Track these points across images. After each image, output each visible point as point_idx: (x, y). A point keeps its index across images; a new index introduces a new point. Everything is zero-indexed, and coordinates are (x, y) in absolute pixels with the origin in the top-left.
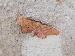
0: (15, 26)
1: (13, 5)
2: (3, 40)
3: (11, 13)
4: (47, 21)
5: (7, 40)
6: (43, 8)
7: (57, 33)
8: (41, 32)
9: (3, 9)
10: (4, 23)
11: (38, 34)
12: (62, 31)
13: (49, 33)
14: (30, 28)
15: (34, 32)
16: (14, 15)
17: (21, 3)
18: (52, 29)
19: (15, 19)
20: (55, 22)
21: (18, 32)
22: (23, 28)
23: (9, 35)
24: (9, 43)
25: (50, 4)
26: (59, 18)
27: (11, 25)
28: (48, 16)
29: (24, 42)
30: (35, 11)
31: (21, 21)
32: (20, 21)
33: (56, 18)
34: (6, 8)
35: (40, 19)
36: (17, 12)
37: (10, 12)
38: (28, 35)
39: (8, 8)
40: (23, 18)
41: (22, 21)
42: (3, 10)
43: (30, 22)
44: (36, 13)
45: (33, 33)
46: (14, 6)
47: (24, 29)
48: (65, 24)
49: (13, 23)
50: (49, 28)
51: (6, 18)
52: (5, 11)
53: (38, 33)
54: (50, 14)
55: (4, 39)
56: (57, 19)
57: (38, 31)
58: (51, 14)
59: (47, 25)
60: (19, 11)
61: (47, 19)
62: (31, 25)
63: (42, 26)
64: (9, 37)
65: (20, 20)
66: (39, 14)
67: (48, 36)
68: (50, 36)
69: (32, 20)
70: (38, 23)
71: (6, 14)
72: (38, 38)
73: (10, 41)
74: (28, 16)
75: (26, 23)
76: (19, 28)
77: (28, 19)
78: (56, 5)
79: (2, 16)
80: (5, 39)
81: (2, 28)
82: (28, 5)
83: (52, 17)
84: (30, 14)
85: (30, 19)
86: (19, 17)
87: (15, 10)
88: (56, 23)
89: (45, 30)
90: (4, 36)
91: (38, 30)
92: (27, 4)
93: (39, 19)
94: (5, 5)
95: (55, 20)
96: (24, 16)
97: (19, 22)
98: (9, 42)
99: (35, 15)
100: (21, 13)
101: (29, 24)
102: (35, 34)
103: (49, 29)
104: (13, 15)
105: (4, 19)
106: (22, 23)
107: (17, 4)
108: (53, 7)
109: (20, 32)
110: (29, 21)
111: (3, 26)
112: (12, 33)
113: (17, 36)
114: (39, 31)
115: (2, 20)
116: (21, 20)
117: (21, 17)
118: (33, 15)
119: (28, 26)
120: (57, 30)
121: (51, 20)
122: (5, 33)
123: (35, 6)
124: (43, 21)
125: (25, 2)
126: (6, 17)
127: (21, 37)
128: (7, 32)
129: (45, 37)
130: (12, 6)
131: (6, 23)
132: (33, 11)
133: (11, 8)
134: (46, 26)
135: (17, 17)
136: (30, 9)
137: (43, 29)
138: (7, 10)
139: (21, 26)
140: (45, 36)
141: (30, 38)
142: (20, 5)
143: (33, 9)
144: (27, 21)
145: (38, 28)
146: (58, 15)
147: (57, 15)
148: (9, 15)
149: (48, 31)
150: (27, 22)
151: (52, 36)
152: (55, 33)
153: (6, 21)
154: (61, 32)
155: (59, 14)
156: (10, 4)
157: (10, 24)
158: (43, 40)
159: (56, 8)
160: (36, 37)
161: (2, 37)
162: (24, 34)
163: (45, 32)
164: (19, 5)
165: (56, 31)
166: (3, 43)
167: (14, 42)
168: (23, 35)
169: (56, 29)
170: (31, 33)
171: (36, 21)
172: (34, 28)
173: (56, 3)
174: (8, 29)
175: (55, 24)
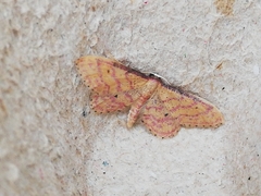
0: (69, 87)
1: (67, 13)
2: (25, 131)
3: (60, 41)
4: (182, 77)
5: (40, 132)
6: (170, 31)
7: (214, 120)
8: (158, 114)
9: (32, 24)
10: (31, 73)
11: (149, 122)
12: (233, 116)
13: (186, 119)
14: (121, 98)
15: (133, 112)
16: (67, 48)
17: (94, 9)
18: (199, 105)
19: (70, 63)
20: (209, 81)
21: (80, 111)
22: (97, 97)
23: (49, 115)
24: (46, 144)
25: (195, 16)
26: (225, 70)
27: (57, 83)
28: (187, 61)
29: (98, 144)
30: (142, 39)
32: (88, 70)
33: (214, 67)
34: (43, 22)
35: (159, 68)
36: (80, 39)
37: (53, 38)
38: (113, 121)
39: (50, 23)
40: (99, 63)
41: (96, 72)
42: (32, 27)
43: (124, 77)
44: (147, 46)
45: (130, 118)
46: (70, 16)
47: (100, 101)
48: (246, 92)
49: (64, 75)
50: (188, 101)
51: (41, 56)
52: (40, 34)
54: (193, 53)
55: (28, 130)
56: (218, 72)
57: (148, 109)
58: (196, 52)
59: (180, 90)
60: (88, 34)
61: (181, 71)
62: (125, 87)
64: (45, 125)
65: (87, 67)
66: (154, 52)
67: (183, 129)
68: (190, 131)
69: (130, 70)
70: (151, 83)
71: (40, 43)
72: (147, 135)
73: (48, 136)
74: (118, 57)
75: (109, 79)
76: (82, 95)
77: (115, 64)
78: (217, 24)
79: (26, 49)
80: (32, 131)
81: (25, 89)
82: (118, 17)
83: (199, 63)
84: (126, 48)
85: (122, 67)
86: (87, 58)
87: (73, 32)
88: (212, 85)
89: (174, 109)
90: (30, 119)
91: (148, 105)
92: (115, 14)
93: (153, 69)
94: (40, 11)
95: (210, 76)
96: (104, 54)
97: (84, 75)
98: (46, 140)
99: (141, 52)
100: (94, 43)
101: (118, 82)
102: (139, 120)
103: (186, 104)
104: (64, 50)
105: (34, 59)
106: (93, 80)
107: (83, 10)
108: (208, 29)
109: (84, 109)
110: (121, 73)
111: (27, 82)
112: (58, 110)
113: (76, 121)
114: (152, 111)
115: (27, 63)
116: (93, 67)
117: (94, 57)
118: (134, 53)
120: (214, 111)
121: (195, 74)
122: (33, 109)
123: (145, 22)
124: (170, 74)
125: (111, 4)
126: (42, 54)
127: (86, 128)
128: (39, 106)
129: (172, 134)
130: (64, 17)
131: (41, 75)
132: (135, 38)
133: (59, 21)
134: (178, 95)
135: (78, 55)
136: (127, 33)
137: (166, 104)
138: (46, 27)
139: (91, 87)
140: (170, 128)
141: (118, 134)
142: (91, 13)
143: (137, 31)
144: (111, 71)
145: (148, 98)
146: (220, 58)
147: (216, 60)
148: (52, 46)
149: (182, 111)
150: (114, 75)
151: (195, 130)
152: (208, 120)
153: (41, 68)
154: (229, 117)
155: (227, 56)
156: (56, 10)
157: (52, 79)
158: (164, 142)
159: (217, 33)
160: (140, 132)
161: (23, 122)
162: (99, 118)
163: (173, 115)
164: (87, 15)
165: (210, 114)
166: (25, 143)
167: (62, 141)
168: (95, 119)
169: (210, 108)
170: (124, 117)
171: (143, 76)
172: (136, 97)
173: (218, 15)
174: (45, 95)
175: (208, 91)
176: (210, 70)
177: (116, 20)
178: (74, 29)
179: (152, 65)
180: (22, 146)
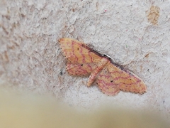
0: (54, 55)
1: (57, 10)
2: (19, 73)
3: (50, 26)
4: (124, 59)
5: (29, 77)
6: (119, 30)
7: (141, 89)
8: (106, 80)
9: (34, 13)
10: (29, 41)
11: (101, 85)
12: (152, 88)
13: (124, 86)
15: (92, 77)
16: (54, 31)
17: (74, 11)
18: (132, 78)
19: (55, 40)
20: (140, 64)
21: (59, 71)
22: (70, 63)
23: (37, 69)
24: (32, 85)
25: (134, 23)
26: (150, 58)
27: (46, 51)
28: (127, 50)
29: (68, 93)
30: (102, 33)
31: (67, 48)
32: (66, 46)
33: (143, 56)
34: (41, 12)
35: (110, 52)
36: (63, 27)
37: (46, 24)
38: (79, 81)
39: (45, 14)
40: (73, 43)
41: (70, 48)
42: (34, 15)
43: (87, 54)
44: (104, 38)
46: (58, 12)
47: (72, 66)
48: (161, 73)
49: (51, 47)
50: (126, 74)
51: (37, 33)
52: (38, 20)
53: (100, 81)
54: (131, 45)
55: (21, 73)
56: (146, 59)
57: (101, 76)
58: (133, 45)
59: (122, 67)
60: (68, 25)
61: (124, 56)
62: (88, 60)
63: (112, 68)
64: (34, 73)
65: (65, 44)
66: (108, 42)
67: (121, 92)
68: (126, 94)
69: (92, 50)
70: (104, 60)
71: (38, 25)
72: (99, 92)
73: (34, 81)
74: (86, 42)
75: (78, 53)
76: (61, 61)
77: (83, 45)
78: (147, 28)
79: (28, 27)
80: (24, 75)
81: (24, 50)
82: (88, 18)
83: (135, 52)
84: (92, 37)
85: (87, 48)
87: (59, 22)
88: (141, 67)
89: (117, 79)
90: (23, 68)
91: (101, 74)
92: (87, 15)
93: (107, 52)
94: (40, 6)
95: (141, 61)
96: (77, 39)
98: (32, 82)
99: (101, 41)
100: (72, 31)
101: (84, 56)
102: (94, 83)
103: (124, 77)
104: (52, 32)
105: (33, 34)
106: (68, 53)
107: (67, 10)
108: (141, 32)
109: (62, 70)
110: (86, 51)
111: (26, 46)
112: (44, 67)
113: (55, 76)
114: (103, 78)
116: (69, 45)
118: (96, 41)
119: (81, 62)
120: (141, 83)
121: (132, 58)
122: (27, 62)
123: (104, 23)
124: (116, 57)
125: (85, 9)
126: (38, 32)
127: (62, 83)
128: (31, 61)
130: (54, 12)
131: (36, 44)
132: (98, 31)
133: (51, 14)
134: (120, 70)
135: (61, 37)
136: (93, 28)
137: (112, 75)
138: (42, 16)
139: (67, 57)
140: (113, 90)
142: (72, 12)
143: (98, 28)
144: (80, 49)
146: (148, 50)
147: (146, 51)
148: (45, 28)
149: (121, 80)
150: (81, 52)
151: (129, 93)
152: (137, 88)
153: (36, 40)
154: (150, 88)
155: (152, 50)
156: (50, 7)
157: (43, 48)
158: (109, 98)
159: (147, 35)
160: (95, 90)
161: (18, 68)
162: (71, 77)
163: (116, 82)
164: (69, 13)
165: (138, 84)
166: (17, 80)
167: (43, 85)
168: (68, 78)
169: (139, 81)
170: (86, 79)
172: (94, 67)
173: (148, 24)
174: (37, 56)
175: (139, 70)
176: (141, 57)
177: (87, 19)
178: (60, 20)
179: (106, 49)
180: (15, 81)
